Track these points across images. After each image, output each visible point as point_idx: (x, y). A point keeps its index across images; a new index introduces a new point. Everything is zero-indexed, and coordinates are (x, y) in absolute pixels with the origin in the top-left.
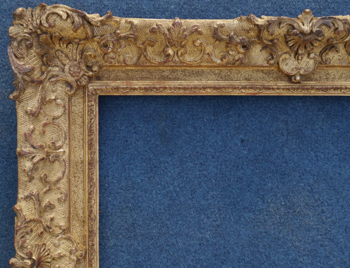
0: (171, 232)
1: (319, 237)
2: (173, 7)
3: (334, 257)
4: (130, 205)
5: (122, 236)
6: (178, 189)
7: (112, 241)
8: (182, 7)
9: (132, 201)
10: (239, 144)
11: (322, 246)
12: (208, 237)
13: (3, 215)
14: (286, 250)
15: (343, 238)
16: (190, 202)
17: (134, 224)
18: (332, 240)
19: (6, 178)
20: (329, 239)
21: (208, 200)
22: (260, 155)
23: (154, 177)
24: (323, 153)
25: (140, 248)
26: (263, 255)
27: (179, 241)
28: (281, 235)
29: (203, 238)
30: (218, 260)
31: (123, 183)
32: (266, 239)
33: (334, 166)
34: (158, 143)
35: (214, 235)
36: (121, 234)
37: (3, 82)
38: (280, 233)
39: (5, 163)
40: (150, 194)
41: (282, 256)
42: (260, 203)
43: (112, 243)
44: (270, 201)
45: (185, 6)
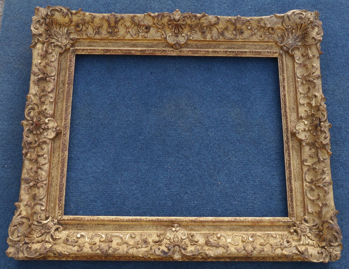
0: (110, 117)
1: (194, 122)
2: (117, 10)
3: (203, 132)
4: (89, 103)
5: (83, 119)
6: (115, 95)
7: (77, 121)
8: (122, 10)
9: (90, 101)
10: (150, 74)
11: (195, 126)
12: (131, 120)
13: (19, 107)
14: (175, 128)
15: (207, 122)
16: (122, 102)
17: (90, 113)
18: (201, 123)
19: (23, 89)
20: (200, 122)
21: (131, 101)
22: (161, 80)
23: (103, 89)
24: (195, 79)
25: (93, 125)
26: (162, 131)
27: (115, 122)
28: (172, 120)
29: (128, 120)
30: (136, 132)
31: (86, 92)
32: (163, 122)
33: (202, 85)
34: (106, 73)
35: (134, 119)
36: (83, 117)
37: (27, 43)
38: (172, 119)
39: (23, 81)
40: (100, 98)
41: (173, 131)
42: (160, 103)
43: (77, 122)
44: (166, 102)
45: (123, 10)
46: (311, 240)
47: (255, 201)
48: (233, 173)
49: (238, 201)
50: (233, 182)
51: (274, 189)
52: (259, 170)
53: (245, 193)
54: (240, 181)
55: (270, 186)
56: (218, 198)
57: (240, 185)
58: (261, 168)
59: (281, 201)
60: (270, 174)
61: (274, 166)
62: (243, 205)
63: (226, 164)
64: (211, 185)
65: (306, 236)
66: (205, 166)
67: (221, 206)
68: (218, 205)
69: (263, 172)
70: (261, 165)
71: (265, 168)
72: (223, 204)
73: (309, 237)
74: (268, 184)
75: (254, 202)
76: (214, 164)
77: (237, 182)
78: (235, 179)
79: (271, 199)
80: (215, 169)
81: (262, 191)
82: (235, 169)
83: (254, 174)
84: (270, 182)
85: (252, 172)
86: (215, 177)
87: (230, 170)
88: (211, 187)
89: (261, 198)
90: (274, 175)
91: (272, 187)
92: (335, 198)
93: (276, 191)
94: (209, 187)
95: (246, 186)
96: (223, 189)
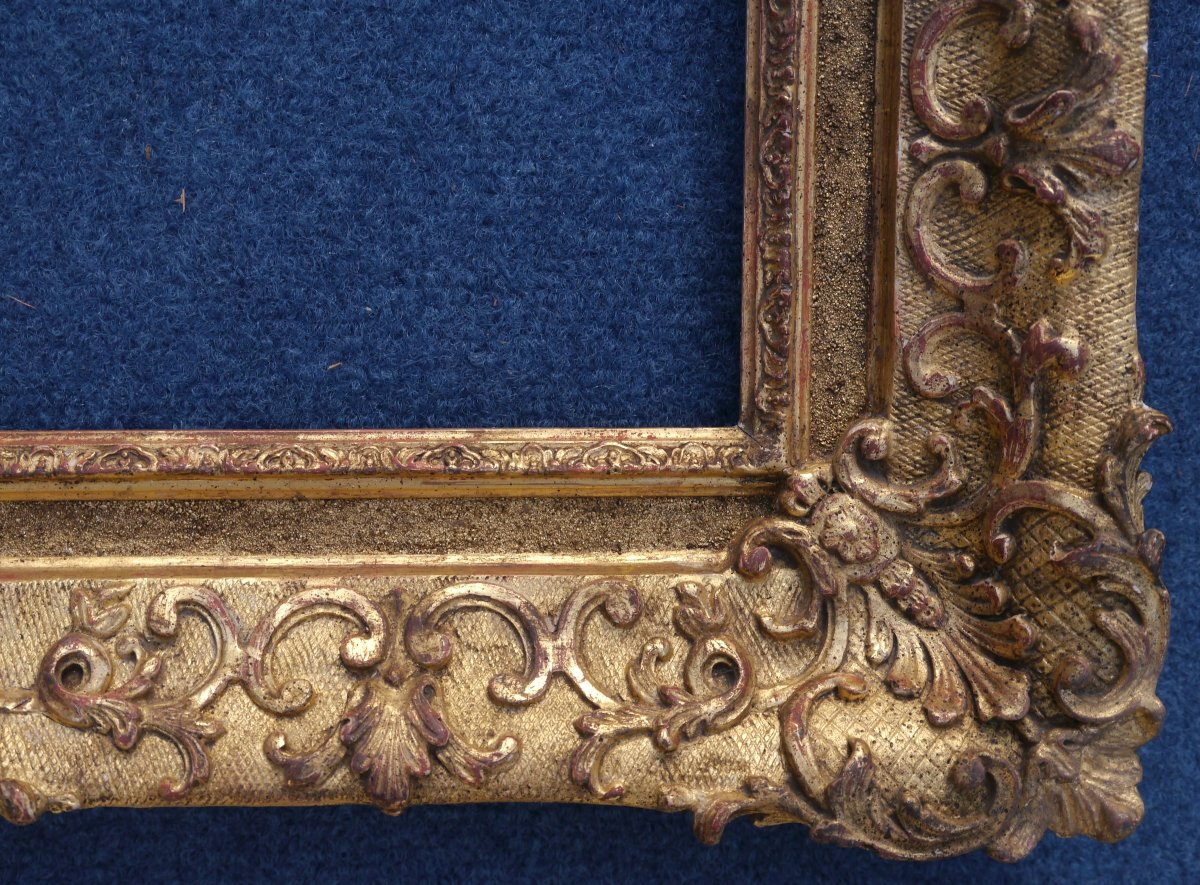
46: (910, 616)
47: (485, 347)
48: (305, 112)
49: (347, 354)
50: (307, 187)
51: (649, 247)
52: (529, 75)
53: (402, 282)
54: (365, 176)
55: (619, 226)
56: (178, 332)
57: (359, 218)
58: (548, 64)
59: (705, 349)
60: (628, 119)
61: (666, 43)
62: (381, 386)
63: (244, 25)
64: (112, 216)
65: (873, 594)
66: (61, 44)
67: (206, 394)
68: (172, 384)
69: (566, 95)
70: (547, 31)
71: (587, 60)
72: (214, 379)
73: (892, 599)
74: (598, 202)
75: (475, 357)
76: (134, 30)
77: (336, 189)
78: (319, 159)
79: (616, 330)
80: (148, 70)
81: (549, 262)
82: (319, 70)
83: (485, 120)
84: (623, 191)
85: (468, 99)
86: (147, 149)
87: (279, 80)
88: (113, 236)
89: (536, 325)
90: (653, 127)
91: (635, 226)
92: (1152, 319)
93: (666, 269)
94: (94, 236)
95: (412, 220)
96: (217, 254)
